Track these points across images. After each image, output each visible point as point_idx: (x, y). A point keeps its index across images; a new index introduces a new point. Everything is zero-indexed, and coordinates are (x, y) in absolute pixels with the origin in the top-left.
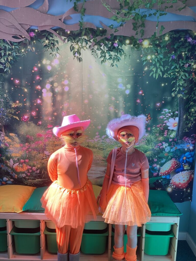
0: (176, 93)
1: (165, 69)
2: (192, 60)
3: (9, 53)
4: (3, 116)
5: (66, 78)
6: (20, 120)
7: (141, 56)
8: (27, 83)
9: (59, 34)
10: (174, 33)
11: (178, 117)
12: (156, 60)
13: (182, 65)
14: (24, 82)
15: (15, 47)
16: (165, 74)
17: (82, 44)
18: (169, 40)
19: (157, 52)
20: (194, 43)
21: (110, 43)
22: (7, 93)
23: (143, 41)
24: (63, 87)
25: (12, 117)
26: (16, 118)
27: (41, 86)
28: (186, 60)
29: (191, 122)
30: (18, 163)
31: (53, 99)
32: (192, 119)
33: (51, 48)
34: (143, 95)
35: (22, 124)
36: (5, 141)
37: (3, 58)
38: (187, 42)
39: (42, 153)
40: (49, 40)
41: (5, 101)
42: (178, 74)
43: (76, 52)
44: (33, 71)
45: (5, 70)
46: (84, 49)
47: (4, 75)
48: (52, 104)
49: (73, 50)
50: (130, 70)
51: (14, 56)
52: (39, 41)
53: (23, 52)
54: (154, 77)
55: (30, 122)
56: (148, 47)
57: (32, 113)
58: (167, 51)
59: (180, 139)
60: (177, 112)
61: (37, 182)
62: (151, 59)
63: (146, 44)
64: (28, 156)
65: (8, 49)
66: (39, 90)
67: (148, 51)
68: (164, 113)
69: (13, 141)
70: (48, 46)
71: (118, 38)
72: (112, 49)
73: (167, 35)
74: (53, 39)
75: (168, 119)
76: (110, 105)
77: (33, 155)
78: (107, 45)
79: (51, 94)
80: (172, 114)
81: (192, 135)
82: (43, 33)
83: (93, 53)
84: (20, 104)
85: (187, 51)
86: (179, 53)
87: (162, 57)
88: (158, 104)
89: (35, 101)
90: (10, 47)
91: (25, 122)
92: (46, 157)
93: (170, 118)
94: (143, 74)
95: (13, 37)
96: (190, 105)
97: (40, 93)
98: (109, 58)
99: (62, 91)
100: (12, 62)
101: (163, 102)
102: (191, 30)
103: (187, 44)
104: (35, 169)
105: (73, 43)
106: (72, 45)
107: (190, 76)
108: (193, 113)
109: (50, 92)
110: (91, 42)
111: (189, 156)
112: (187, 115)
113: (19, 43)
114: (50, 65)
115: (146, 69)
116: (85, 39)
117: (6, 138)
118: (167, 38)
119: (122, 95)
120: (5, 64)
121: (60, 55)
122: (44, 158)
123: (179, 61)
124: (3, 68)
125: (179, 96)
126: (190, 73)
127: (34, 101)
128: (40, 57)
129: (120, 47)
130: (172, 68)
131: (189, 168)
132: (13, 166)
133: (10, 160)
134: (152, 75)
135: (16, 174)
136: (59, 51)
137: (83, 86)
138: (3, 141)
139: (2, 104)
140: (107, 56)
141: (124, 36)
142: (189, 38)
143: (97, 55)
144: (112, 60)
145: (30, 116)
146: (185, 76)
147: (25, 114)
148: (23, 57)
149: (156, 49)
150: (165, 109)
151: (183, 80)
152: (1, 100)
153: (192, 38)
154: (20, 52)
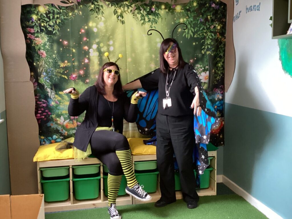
0: (205, 50)
1: (195, 30)
2: (216, 22)
3: (57, 16)
4: (53, 76)
5: (110, 39)
6: (69, 79)
7: (175, 19)
8: (74, 43)
11: (208, 71)
12: (187, 23)
13: (208, 26)
14: (72, 43)
15: (63, 11)
16: (195, 34)
17: (124, 8)
18: (197, 6)
19: (188, 16)
20: (217, 8)
21: (149, 8)
22: (55, 54)
23: (176, 6)
24: (109, 47)
25: (61, 77)
26: (64, 77)
27: (88, 46)
28: (211, 22)
29: (219, 75)
30: (69, 120)
31: (100, 58)
32: (219, 73)
33: (97, 12)
35: (70, 83)
36: (56, 100)
37: (51, 21)
40: (95, 5)
41: (54, 61)
42: (206, 34)
43: (119, 16)
44: (80, 33)
45: (54, 32)
46: (126, 13)
47: (52, 36)
48: (99, 63)
49: (116, 14)
50: (166, 31)
51: (62, 19)
52: (85, 5)
53: (71, 16)
54: (187, 37)
55: (78, 81)
56: (180, 12)
57: (80, 72)
58: (196, 15)
59: (211, 91)
60: (207, 67)
62: (184, 22)
63: (178, 8)
65: (57, 12)
66: (87, 50)
67: (180, 15)
68: (197, 68)
69: (63, 99)
70: (94, 11)
71: (155, 3)
72: (150, 13)
73: (195, 2)
74: (98, 4)
75: (200, 73)
76: (151, 62)
78: (146, 10)
79: (97, 54)
80: (203, 68)
81: (220, 87)
83: (134, 16)
84: (69, 64)
85: (212, 14)
86: (205, 17)
87: (192, 20)
88: (191, 61)
89: (83, 60)
90: (58, 11)
93: (201, 73)
94: (178, 34)
95: (61, 2)
96: (217, 60)
97: (87, 53)
98: (148, 21)
99: (107, 50)
100: (61, 25)
101: (195, 59)
103: (211, 9)
105: (116, 7)
106: (115, 9)
107: (215, 36)
108: (220, 68)
109: (97, 52)
111: (220, 105)
112: (216, 70)
113: (67, 7)
114: (96, 27)
115: (180, 30)
116: (127, 4)
117: (56, 96)
118: (195, 4)
120: (54, 26)
121: (104, 18)
123: (206, 23)
124: (52, 30)
125: (208, 53)
126: (215, 33)
127: (82, 61)
128: (86, 19)
129: (157, 12)
130: (201, 29)
131: (220, 115)
132: (63, 124)
133: (60, 117)
134: (185, 35)
135: (66, 131)
136: (103, 15)
137: (127, 46)
138: (54, 99)
139: (50, 64)
140: (147, 19)
141: (160, 2)
142: (213, 4)
143: (137, 18)
144: (151, 22)
145: (78, 75)
146: (212, 36)
147: (74, 73)
148: (71, 20)
149: (187, 13)
150: (198, 65)
151: (210, 39)
152: (50, 60)
153: (215, 4)
154: (67, 15)
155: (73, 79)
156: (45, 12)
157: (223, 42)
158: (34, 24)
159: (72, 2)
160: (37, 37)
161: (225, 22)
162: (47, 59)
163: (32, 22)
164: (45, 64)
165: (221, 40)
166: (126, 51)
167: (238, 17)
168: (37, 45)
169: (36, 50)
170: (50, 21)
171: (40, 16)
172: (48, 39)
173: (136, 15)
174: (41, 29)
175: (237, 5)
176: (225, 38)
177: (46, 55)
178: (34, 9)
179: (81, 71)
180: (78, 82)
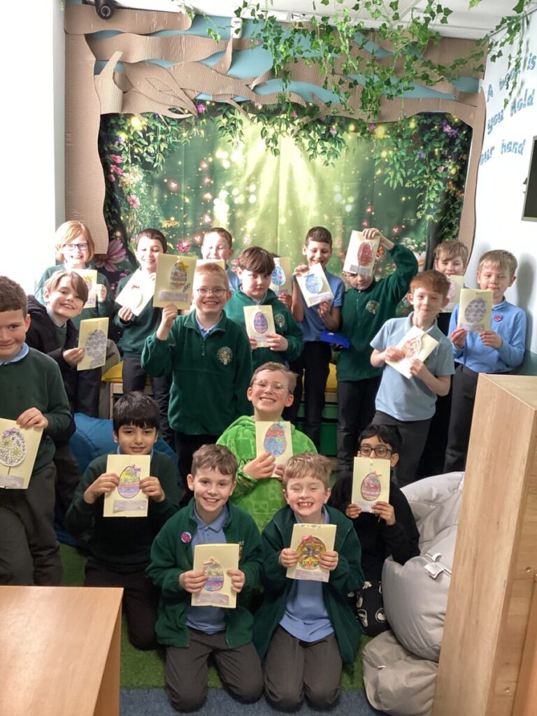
1: (409, 174)
2: (450, 161)
3: (162, 137)
5: (252, 182)
6: (175, 250)
7: (372, 151)
8: (189, 188)
9: (244, 109)
10: (423, 117)
11: (425, 250)
12: (395, 159)
13: (433, 168)
14: (185, 187)
15: (172, 129)
16: (407, 182)
17: (280, 126)
18: (416, 128)
19: (397, 147)
20: (454, 134)
21: (325, 128)
22: (155, 204)
23: (376, 127)
24: (248, 196)
27: (211, 194)
28: (440, 160)
31: (231, 215)
33: (231, 132)
34: (373, 213)
37: (151, 145)
38: (443, 133)
40: (228, 118)
41: (153, 216)
42: (427, 182)
43: (271, 141)
44: (200, 169)
45: (155, 166)
46: (283, 135)
47: (152, 172)
48: (228, 223)
49: (265, 137)
50: (353, 172)
51: (170, 143)
52: (212, 119)
53: (185, 138)
54: (391, 186)
55: (191, 253)
56: (384, 138)
57: (196, 238)
58: (413, 145)
60: (424, 243)
62: (388, 157)
63: (380, 132)
65: (161, 131)
66: (209, 201)
67: (383, 144)
70: (226, 129)
71: (337, 120)
73: (413, 120)
74: (235, 117)
78: (320, 132)
79: (227, 207)
80: (416, 246)
82: (218, 108)
83: (297, 142)
84: (177, 223)
85: (442, 146)
86: (430, 149)
87: (404, 154)
88: (396, 230)
90: (164, 127)
91: (182, 252)
94: (374, 180)
95: (170, 109)
96: (444, 232)
97: (209, 206)
98: (322, 152)
99: (245, 202)
100: (167, 153)
101: (403, 227)
102: (450, 114)
103: (443, 136)
105: (266, 125)
106: (264, 128)
107: (446, 186)
109: (225, 204)
110: (294, 125)
113: (180, 120)
114: (229, 160)
115: (379, 172)
116: (286, 119)
118: (413, 125)
119: (340, 213)
120: (155, 155)
121: (244, 143)
123: (429, 161)
124: (152, 162)
125: (428, 217)
126: (445, 181)
127: (200, 219)
128: (211, 147)
129: (339, 136)
130: (420, 171)
134: (388, 182)
136: (242, 138)
137: (280, 195)
140: (319, 149)
141: (346, 118)
142: (446, 126)
143: (303, 145)
144: (326, 155)
145: (191, 242)
146: (439, 186)
147: (184, 240)
148: (185, 145)
149: (395, 140)
150: (407, 239)
151: (434, 192)
152: (145, 214)
153: (451, 126)
154: (179, 136)
155: (183, 250)
156: (141, 129)
157: (458, 198)
158: (121, 149)
159: (189, 112)
160: (125, 171)
161: (466, 162)
162: (141, 211)
163: (119, 145)
164: (137, 219)
165: (455, 194)
166: (277, 205)
167: (488, 158)
168: (126, 186)
169: (124, 194)
170: (149, 145)
171: (133, 136)
172: (144, 178)
173: (301, 142)
174: (132, 158)
175: (489, 133)
176: (463, 192)
177: (139, 204)
178: (124, 122)
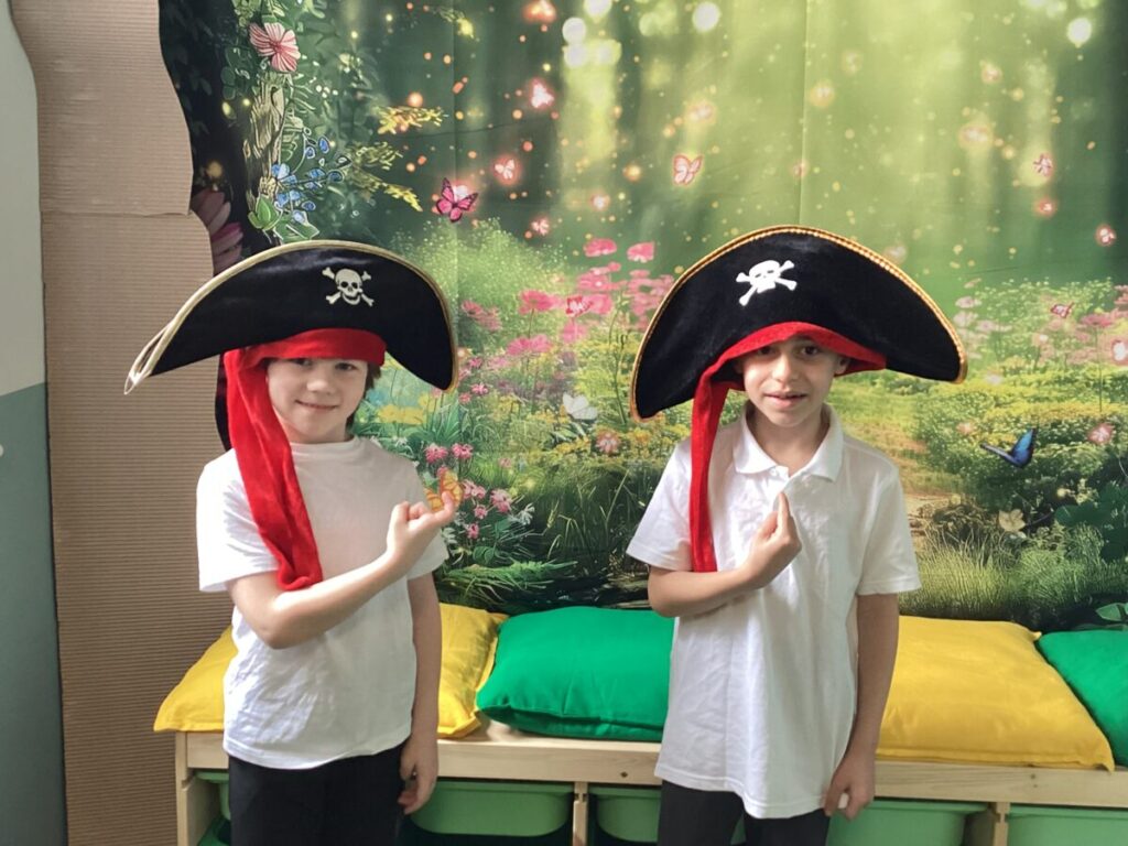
4: (332, 188)
6: (427, 214)
22: (354, 49)
24: (688, 7)
25: (380, 195)
26: (401, 199)
31: (626, 80)
35: (434, 235)
39: (547, 408)
41: (345, 93)
48: (618, 110)
55: (484, 225)
57: (499, 168)
61: (517, 579)
64: (466, 424)
66: (544, 29)
76: (966, 111)
77: (498, 420)
79: (611, 50)
84: (431, 114)
89: (519, 93)
91: (453, 221)
92: (573, 429)
97: (546, 44)
99: (677, 30)
104: (507, 503)
109: (606, 37)
119: (1045, 52)
122: (558, 435)
127: (513, 95)
139: (323, 115)
145: (485, 185)
147: (458, 178)
152: (319, 89)
155: (455, 213)
162: (302, 81)
164: (286, 109)
166: (800, 33)
169: (236, 18)
177: (298, 55)
179: (505, 164)
180: (482, 230)
